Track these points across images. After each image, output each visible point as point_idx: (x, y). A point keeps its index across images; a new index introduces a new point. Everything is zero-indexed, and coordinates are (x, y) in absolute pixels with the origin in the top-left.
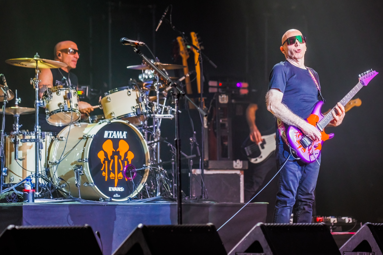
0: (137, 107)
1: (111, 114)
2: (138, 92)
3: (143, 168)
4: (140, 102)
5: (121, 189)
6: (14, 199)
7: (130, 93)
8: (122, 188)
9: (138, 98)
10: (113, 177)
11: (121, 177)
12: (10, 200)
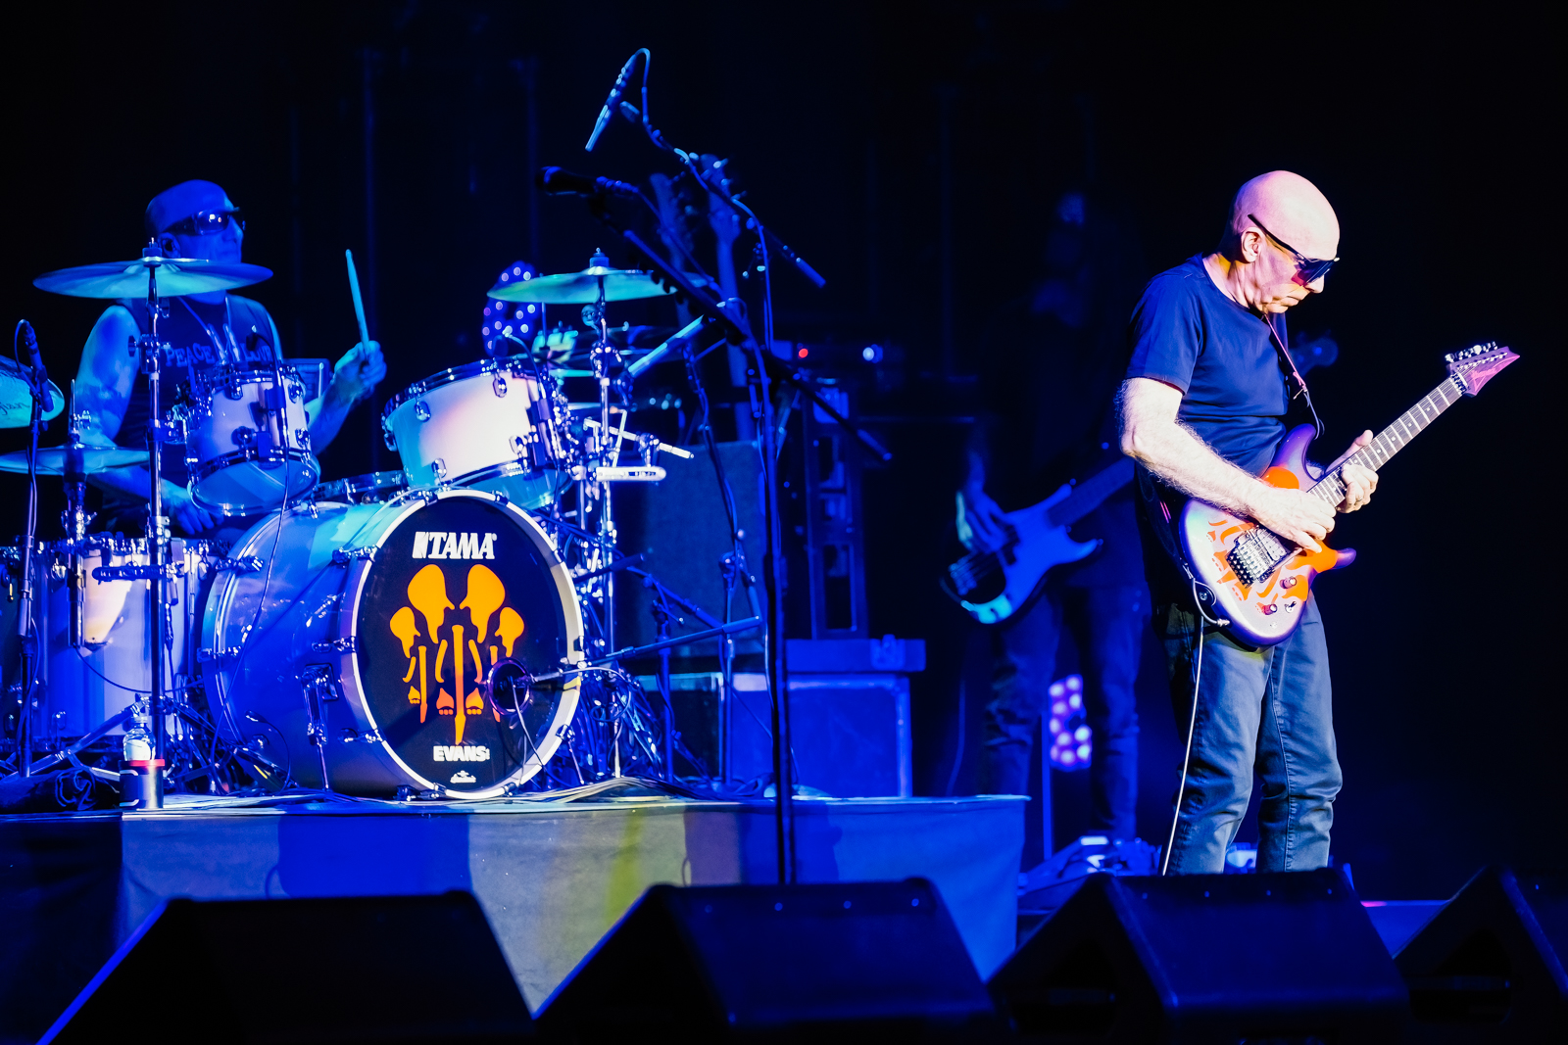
0: (530, 441)
1: (435, 466)
2: (533, 384)
3: (561, 671)
4: (543, 421)
5: (480, 754)
6: (85, 797)
7: (503, 387)
8: (483, 748)
9: (534, 404)
10: (448, 708)
11: (476, 708)
12: (69, 802)
